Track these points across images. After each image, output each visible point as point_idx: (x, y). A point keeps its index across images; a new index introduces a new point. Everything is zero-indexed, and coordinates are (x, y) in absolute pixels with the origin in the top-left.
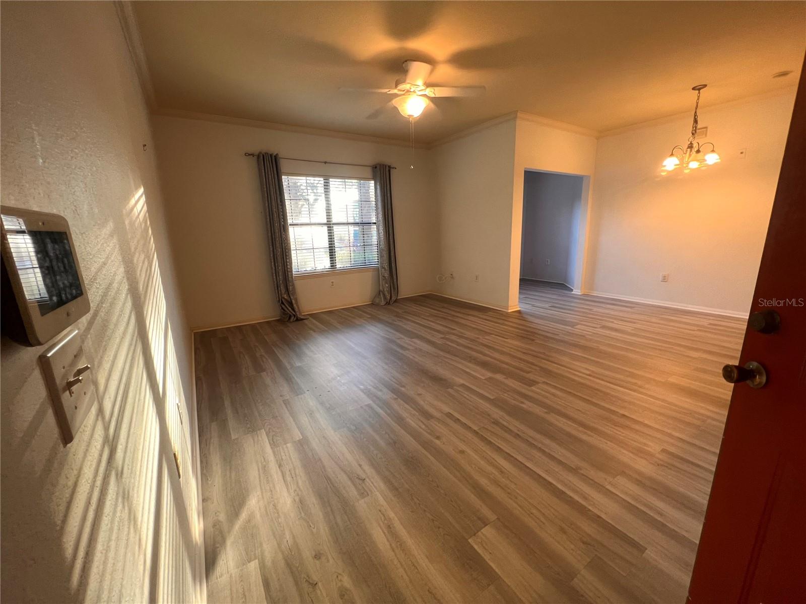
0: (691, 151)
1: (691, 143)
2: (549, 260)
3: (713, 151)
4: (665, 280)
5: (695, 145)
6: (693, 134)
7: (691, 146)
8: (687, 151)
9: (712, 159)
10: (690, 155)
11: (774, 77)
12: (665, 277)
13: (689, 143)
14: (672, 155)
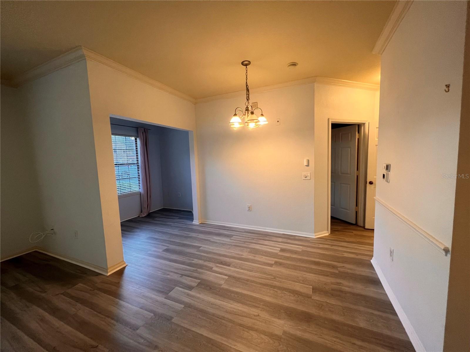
0: (248, 113)
1: (247, 107)
2: (180, 193)
3: (262, 115)
4: (250, 210)
5: (250, 108)
6: (247, 100)
7: (247, 109)
8: (245, 113)
9: (263, 121)
10: (248, 116)
11: (289, 66)
12: (249, 207)
13: (246, 107)
14: (235, 115)
